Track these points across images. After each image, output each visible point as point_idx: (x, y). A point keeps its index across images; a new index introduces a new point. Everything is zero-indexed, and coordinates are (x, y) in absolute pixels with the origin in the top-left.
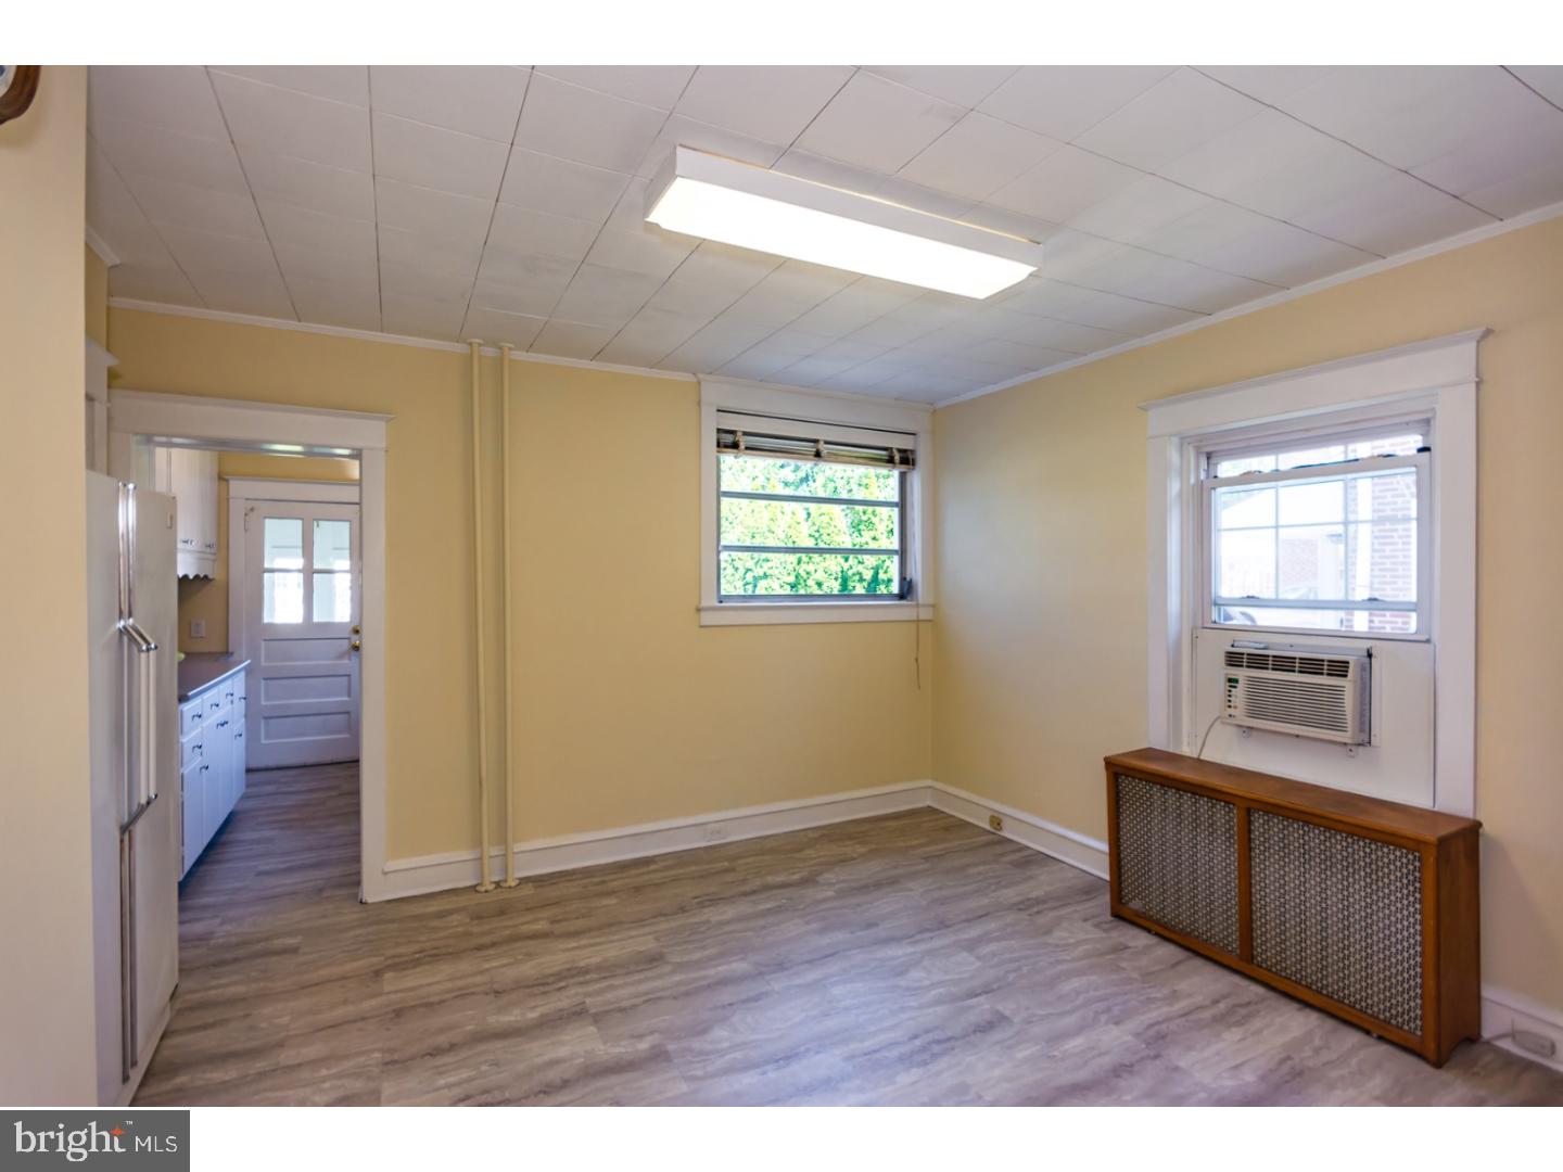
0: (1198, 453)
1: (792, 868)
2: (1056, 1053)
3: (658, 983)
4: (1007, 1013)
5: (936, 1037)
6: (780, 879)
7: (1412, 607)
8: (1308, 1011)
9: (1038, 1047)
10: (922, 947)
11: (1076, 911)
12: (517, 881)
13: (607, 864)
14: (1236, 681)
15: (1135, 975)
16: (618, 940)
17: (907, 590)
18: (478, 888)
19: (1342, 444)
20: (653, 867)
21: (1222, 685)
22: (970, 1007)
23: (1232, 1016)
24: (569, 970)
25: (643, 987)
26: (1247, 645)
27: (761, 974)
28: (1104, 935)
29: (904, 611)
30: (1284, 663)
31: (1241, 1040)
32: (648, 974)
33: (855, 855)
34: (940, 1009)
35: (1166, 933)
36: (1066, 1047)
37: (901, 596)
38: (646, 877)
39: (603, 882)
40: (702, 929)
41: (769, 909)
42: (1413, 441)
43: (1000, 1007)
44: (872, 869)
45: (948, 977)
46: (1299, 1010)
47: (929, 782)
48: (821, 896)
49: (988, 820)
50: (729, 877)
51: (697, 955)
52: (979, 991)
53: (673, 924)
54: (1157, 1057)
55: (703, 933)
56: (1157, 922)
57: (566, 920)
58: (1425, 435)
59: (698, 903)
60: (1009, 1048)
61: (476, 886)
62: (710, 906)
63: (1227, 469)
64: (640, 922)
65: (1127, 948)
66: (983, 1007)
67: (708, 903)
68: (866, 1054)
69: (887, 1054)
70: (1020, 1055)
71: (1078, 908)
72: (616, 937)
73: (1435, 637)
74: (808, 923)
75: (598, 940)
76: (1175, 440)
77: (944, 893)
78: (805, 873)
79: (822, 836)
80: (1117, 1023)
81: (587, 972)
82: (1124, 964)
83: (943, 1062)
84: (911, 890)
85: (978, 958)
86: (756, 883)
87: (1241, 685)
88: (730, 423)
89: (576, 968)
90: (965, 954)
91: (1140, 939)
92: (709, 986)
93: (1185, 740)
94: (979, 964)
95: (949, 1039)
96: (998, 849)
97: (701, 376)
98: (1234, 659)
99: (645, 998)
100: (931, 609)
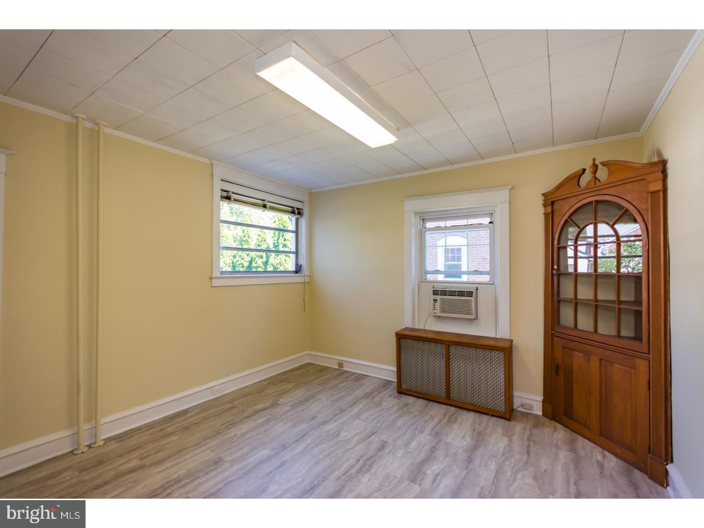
0: (420, 219)
1: (264, 400)
2: (410, 450)
3: (226, 474)
4: (385, 440)
5: (367, 458)
6: (261, 406)
7: (488, 273)
8: (470, 412)
9: (403, 451)
10: (339, 422)
11: (385, 394)
12: (104, 442)
13: (160, 419)
14: (437, 300)
15: (416, 413)
16: (190, 458)
17: (298, 270)
18: (75, 452)
19: (466, 219)
20: (189, 415)
21: (432, 302)
22: (371, 442)
23: (452, 421)
24: (168, 482)
25: (219, 478)
26: (439, 287)
27: (277, 453)
28: (399, 401)
29: (297, 278)
30: (452, 293)
31: (459, 427)
32: (219, 470)
33: (289, 389)
34: (361, 446)
35: (419, 395)
36: (412, 447)
37: (296, 272)
38: (188, 421)
39: (162, 429)
40: (235, 439)
41: (264, 422)
42: (488, 220)
43: (381, 438)
44: (299, 394)
45: (356, 432)
46: (467, 412)
47: (308, 352)
48: (285, 410)
49: (337, 364)
50: (235, 411)
51: (240, 453)
52: (371, 434)
53: (218, 441)
54: (440, 441)
55: (236, 441)
56: (415, 392)
57: (150, 455)
58: (491, 218)
59: (225, 427)
60: (393, 453)
61: (73, 451)
62: (233, 427)
63: (429, 225)
64: (197, 445)
65: (409, 404)
66: (375, 440)
67: (230, 426)
68: (344, 475)
69: (352, 472)
70: (399, 455)
71: (385, 392)
72: (188, 456)
73: (496, 282)
74: (285, 423)
75: (178, 461)
76: (414, 213)
77: (335, 397)
78: (271, 401)
79: (269, 383)
80: (422, 432)
81: (180, 480)
82: (411, 410)
83: (375, 468)
84: (321, 399)
85: (363, 421)
86: (250, 411)
87: (438, 302)
88: (227, 187)
89: (173, 480)
90: (357, 421)
91: (411, 400)
92: (254, 467)
93: (416, 323)
94: (364, 423)
95: (371, 457)
96: (345, 376)
97: (214, 162)
98: (435, 293)
99: (224, 483)
100: (309, 277)
